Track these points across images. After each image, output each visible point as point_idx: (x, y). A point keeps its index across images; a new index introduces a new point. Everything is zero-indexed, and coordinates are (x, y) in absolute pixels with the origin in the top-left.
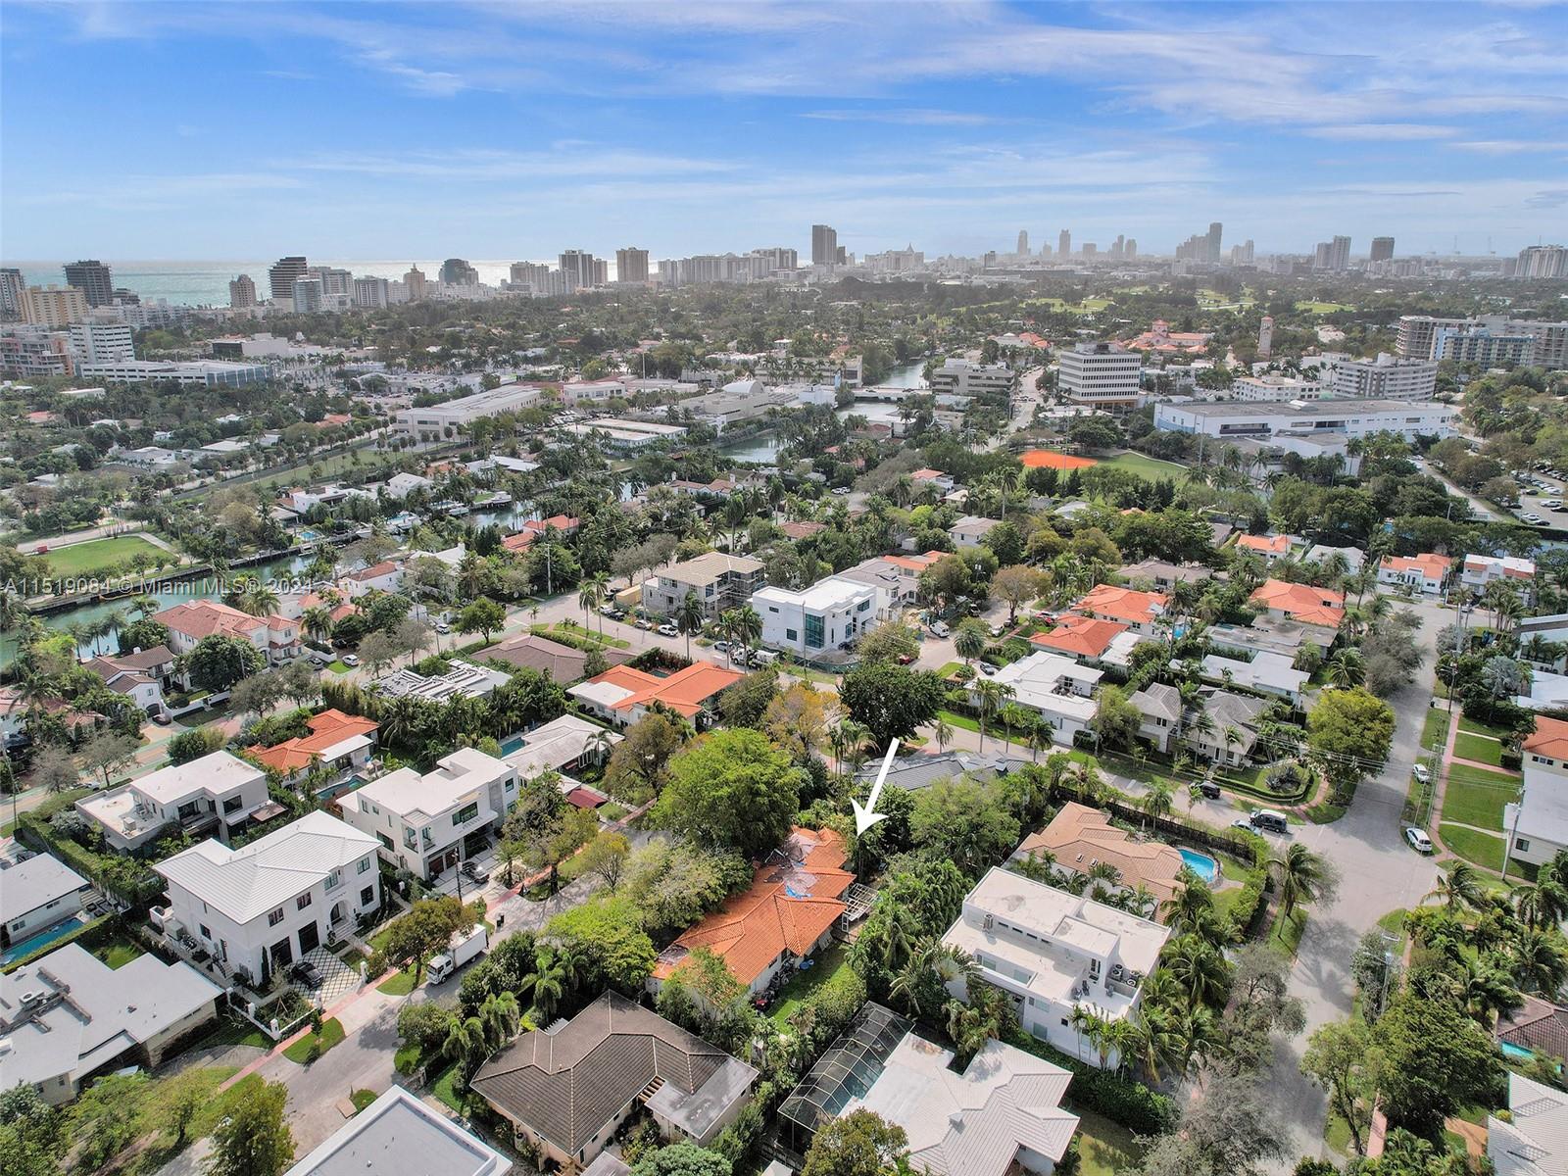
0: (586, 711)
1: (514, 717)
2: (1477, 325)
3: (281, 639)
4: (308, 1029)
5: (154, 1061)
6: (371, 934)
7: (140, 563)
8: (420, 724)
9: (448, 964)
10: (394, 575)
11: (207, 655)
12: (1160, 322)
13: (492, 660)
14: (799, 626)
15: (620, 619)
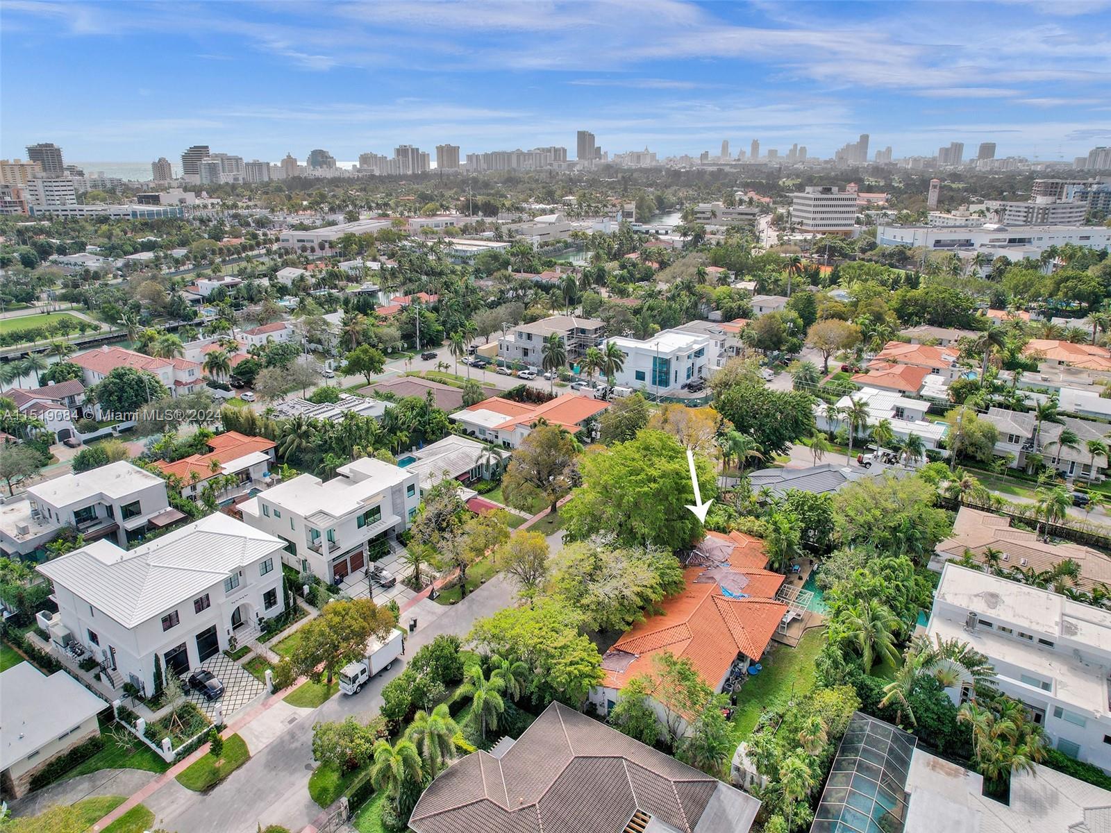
0: (468, 433)
1: (404, 436)
2: (1098, 183)
3: (184, 377)
4: (207, 748)
5: (20, 790)
6: (275, 640)
7: (65, 327)
8: (316, 440)
9: (363, 672)
10: (284, 332)
11: (115, 384)
12: (853, 185)
13: (377, 393)
14: (647, 367)
15: (482, 367)
